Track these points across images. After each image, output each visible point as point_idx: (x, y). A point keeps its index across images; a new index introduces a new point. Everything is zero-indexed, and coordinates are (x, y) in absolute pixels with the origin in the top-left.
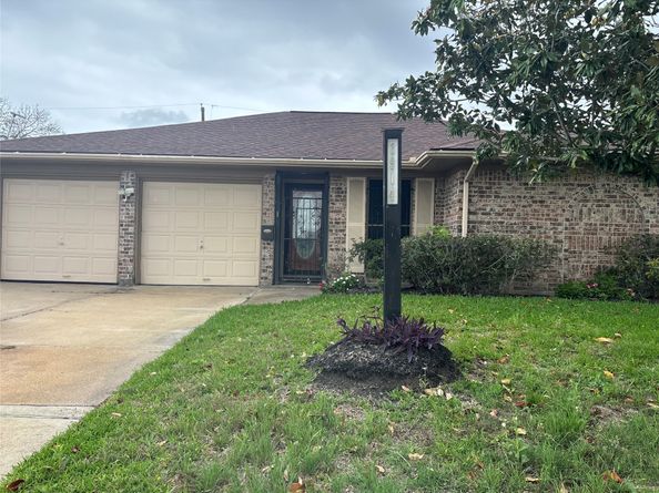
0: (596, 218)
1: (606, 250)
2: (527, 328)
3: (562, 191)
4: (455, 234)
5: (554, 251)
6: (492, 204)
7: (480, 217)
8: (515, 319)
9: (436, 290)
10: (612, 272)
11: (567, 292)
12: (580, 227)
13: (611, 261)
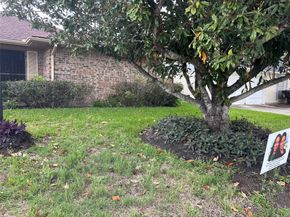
0: (109, 74)
1: (112, 88)
2: (76, 120)
3: (95, 63)
4: (48, 79)
5: (92, 88)
6: (65, 66)
7: (59, 72)
8: (70, 117)
9: (38, 106)
10: (115, 96)
11: (98, 105)
12: (103, 78)
13: (114, 92)
